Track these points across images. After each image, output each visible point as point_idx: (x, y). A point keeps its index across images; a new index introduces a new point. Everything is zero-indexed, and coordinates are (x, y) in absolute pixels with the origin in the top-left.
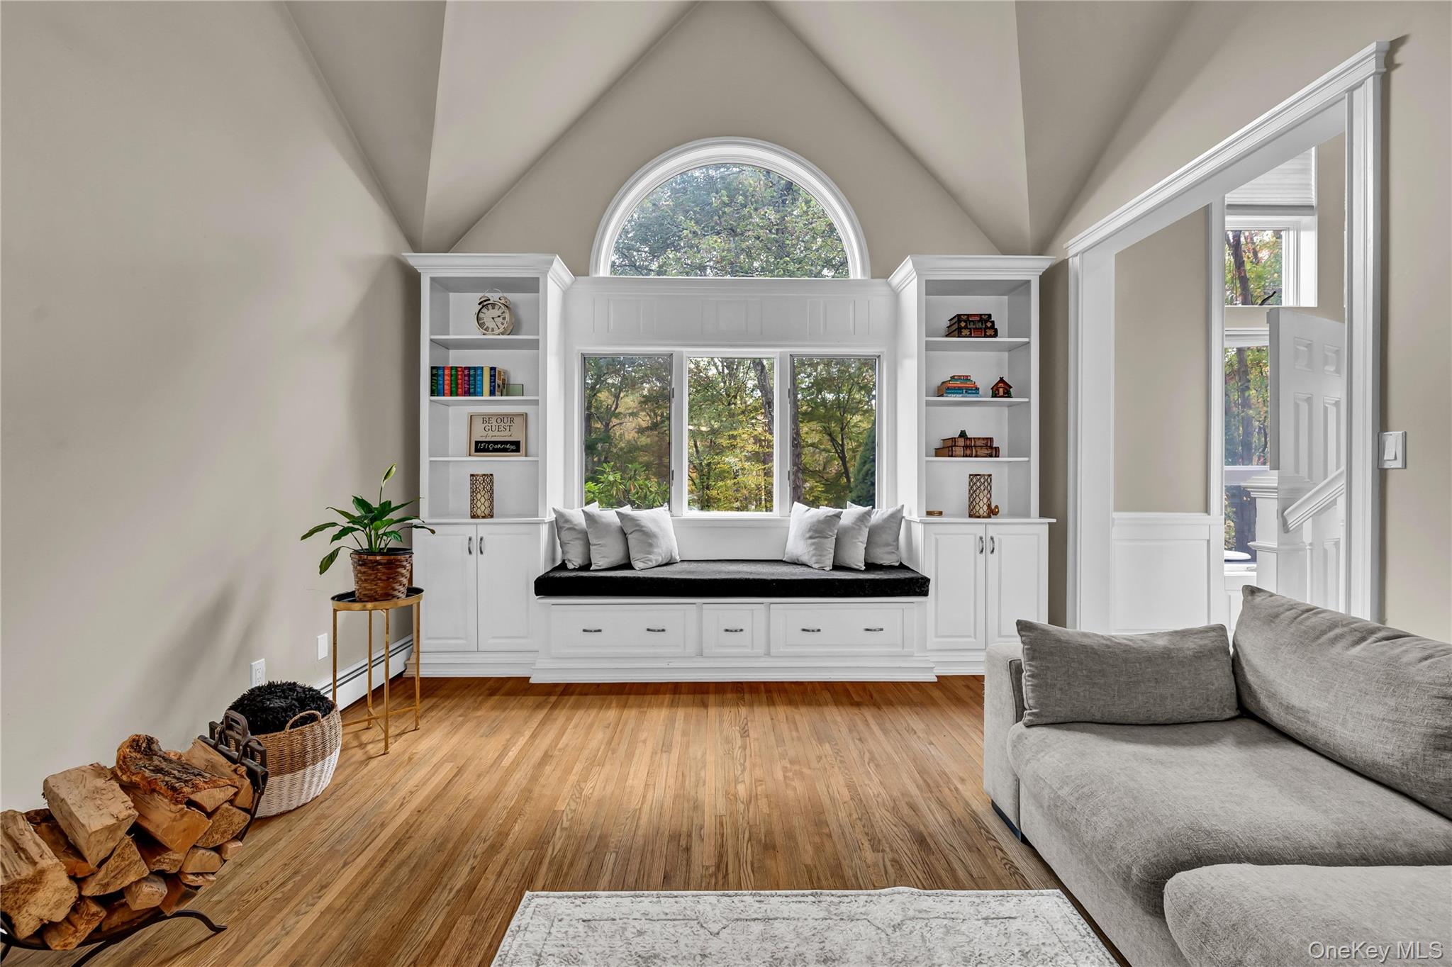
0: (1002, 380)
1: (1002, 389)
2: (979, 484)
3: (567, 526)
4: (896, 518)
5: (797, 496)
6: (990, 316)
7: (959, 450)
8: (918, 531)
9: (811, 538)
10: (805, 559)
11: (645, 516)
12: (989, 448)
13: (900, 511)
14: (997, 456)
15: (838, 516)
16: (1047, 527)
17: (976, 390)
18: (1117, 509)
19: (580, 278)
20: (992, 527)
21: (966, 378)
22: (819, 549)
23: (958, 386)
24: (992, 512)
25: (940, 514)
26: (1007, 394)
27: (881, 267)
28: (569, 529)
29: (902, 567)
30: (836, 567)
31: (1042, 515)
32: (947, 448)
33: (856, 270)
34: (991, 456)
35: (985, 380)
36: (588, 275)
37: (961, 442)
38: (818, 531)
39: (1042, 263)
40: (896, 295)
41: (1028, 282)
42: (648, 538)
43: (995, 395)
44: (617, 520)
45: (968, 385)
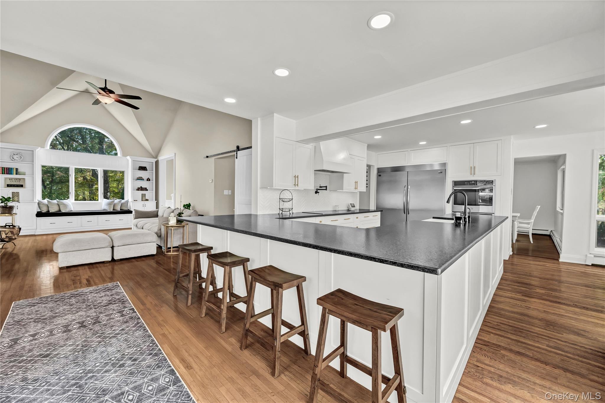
0: (148, 178)
1: (148, 180)
2: (143, 196)
3: (42, 203)
4: (127, 202)
5: (106, 197)
6: (146, 167)
7: (140, 190)
8: (131, 203)
9: (108, 205)
10: (106, 209)
11: (65, 201)
12: (146, 189)
13: (128, 200)
14: (147, 191)
15: (114, 201)
16: (156, 203)
17: (143, 180)
18: (166, 200)
19: (42, 149)
20: (146, 202)
21: (142, 177)
22: (110, 207)
23: (140, 179)
24: (147, 200)
25: (137, 201)
26: (150, 180)
27: (125, 155)
28: (43, 204)
29: (128, 210)
30: (113, 210)
31: (155, 201)
32: (138, 189)
33: (119, 155)
34: (146, 191)
35: (145, 178)
36: (44, 148)
37: (141, 188)
38: (109, 204)
39: (156, 160)
40: (128, 160)
41: (153, 162)
42: (65, 206)
43: (147, 180)
44: (57, 202)
45: (142, 178)
